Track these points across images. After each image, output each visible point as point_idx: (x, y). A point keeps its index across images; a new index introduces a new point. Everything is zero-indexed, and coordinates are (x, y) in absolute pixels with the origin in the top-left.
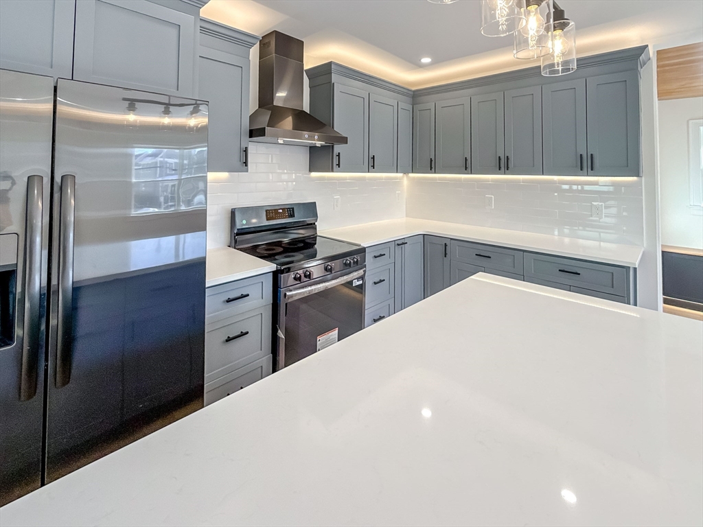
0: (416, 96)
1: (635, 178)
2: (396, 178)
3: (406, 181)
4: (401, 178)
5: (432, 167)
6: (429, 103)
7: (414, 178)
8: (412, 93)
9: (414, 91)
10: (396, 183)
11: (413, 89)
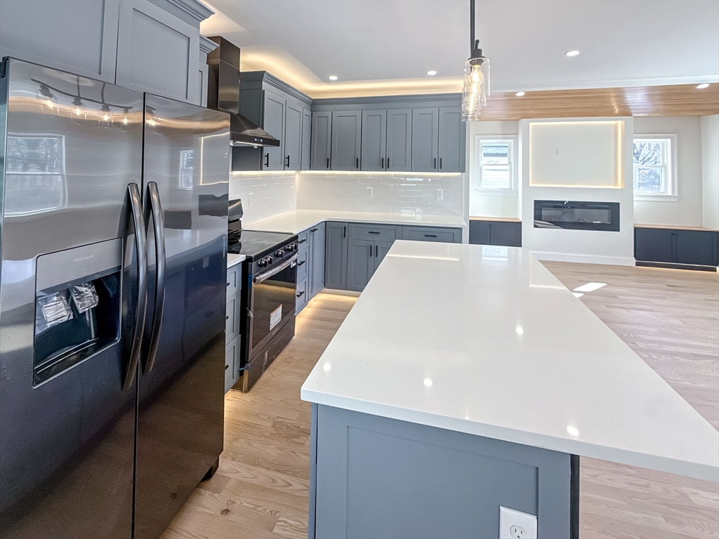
0: (315, 105)
1: (459, 174)
2: (291, 175)
3: (298, 177)
4: (295, 175)
5: (328, 165)
6: (327, 112)
7: (305, 175)
8: (311, 101)
9: (314, 100)
10: (290, 179)
11: (314, 97)
